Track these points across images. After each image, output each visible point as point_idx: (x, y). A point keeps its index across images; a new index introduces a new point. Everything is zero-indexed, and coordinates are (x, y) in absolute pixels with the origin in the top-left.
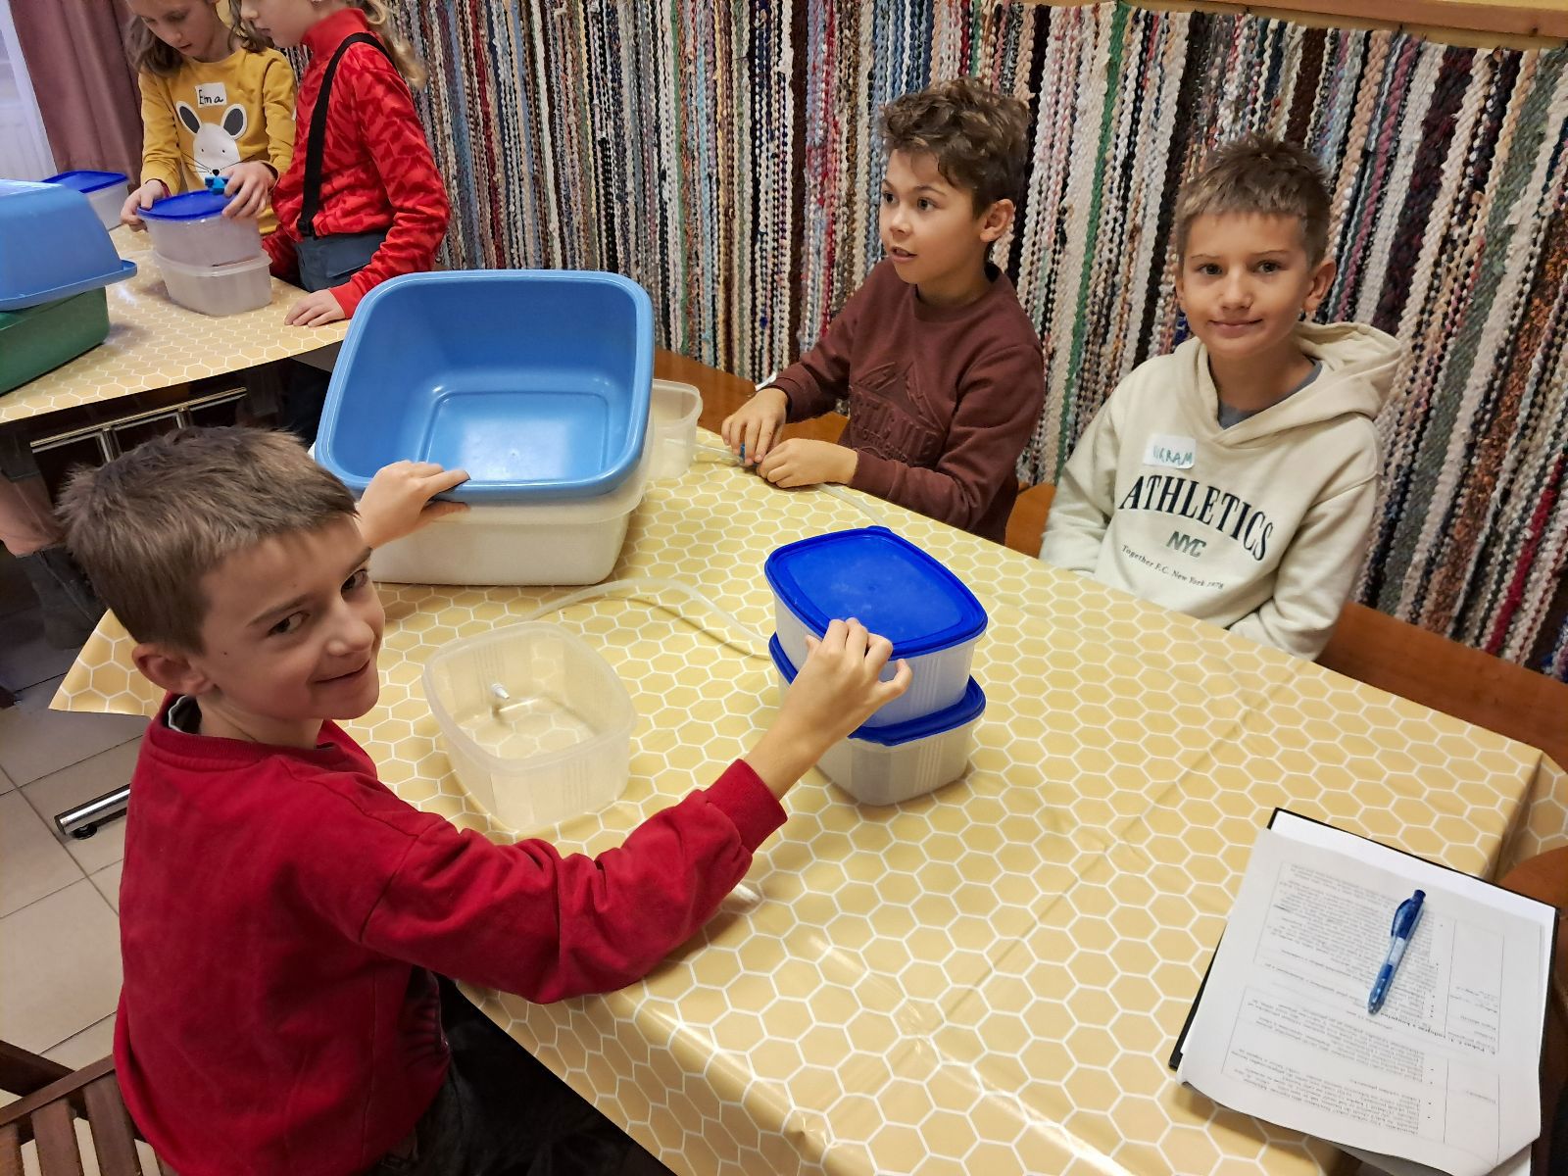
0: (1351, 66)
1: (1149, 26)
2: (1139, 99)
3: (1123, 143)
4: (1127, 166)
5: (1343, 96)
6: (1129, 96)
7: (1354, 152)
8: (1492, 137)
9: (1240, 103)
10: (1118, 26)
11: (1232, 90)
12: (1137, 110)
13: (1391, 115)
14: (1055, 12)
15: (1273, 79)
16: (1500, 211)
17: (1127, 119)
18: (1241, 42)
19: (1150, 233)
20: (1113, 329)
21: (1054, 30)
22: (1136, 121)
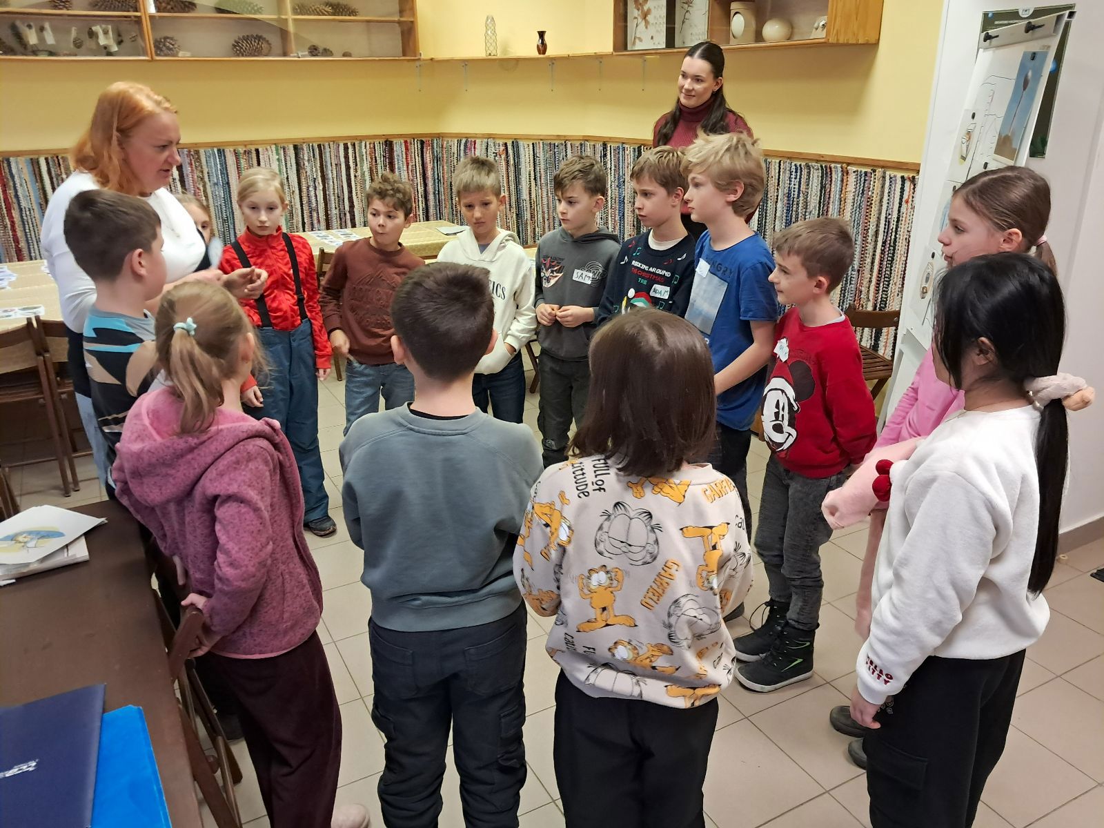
0: (328, 150)
1: (284, 149)
2: (286, 164)
3: (285, 174)
4: (287, 178)
5: (328, 154)
6: (284, 164)
7: (334, 165)
8: (356, 157)
9: (309, 160)
10: (277, 150)
11: (306, 158)
12: (286, 166)
13: (338, 157)
14: (260, 150)
15: (314, 155)
16: (362, 169)
17: (285, 169)
18: (305, 149)
19: (297, 192)
20: (294, 216)
21: (261, 153)
22: (287, 169)
